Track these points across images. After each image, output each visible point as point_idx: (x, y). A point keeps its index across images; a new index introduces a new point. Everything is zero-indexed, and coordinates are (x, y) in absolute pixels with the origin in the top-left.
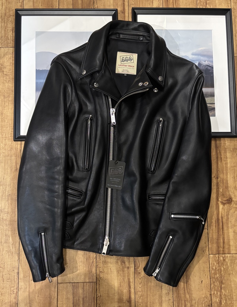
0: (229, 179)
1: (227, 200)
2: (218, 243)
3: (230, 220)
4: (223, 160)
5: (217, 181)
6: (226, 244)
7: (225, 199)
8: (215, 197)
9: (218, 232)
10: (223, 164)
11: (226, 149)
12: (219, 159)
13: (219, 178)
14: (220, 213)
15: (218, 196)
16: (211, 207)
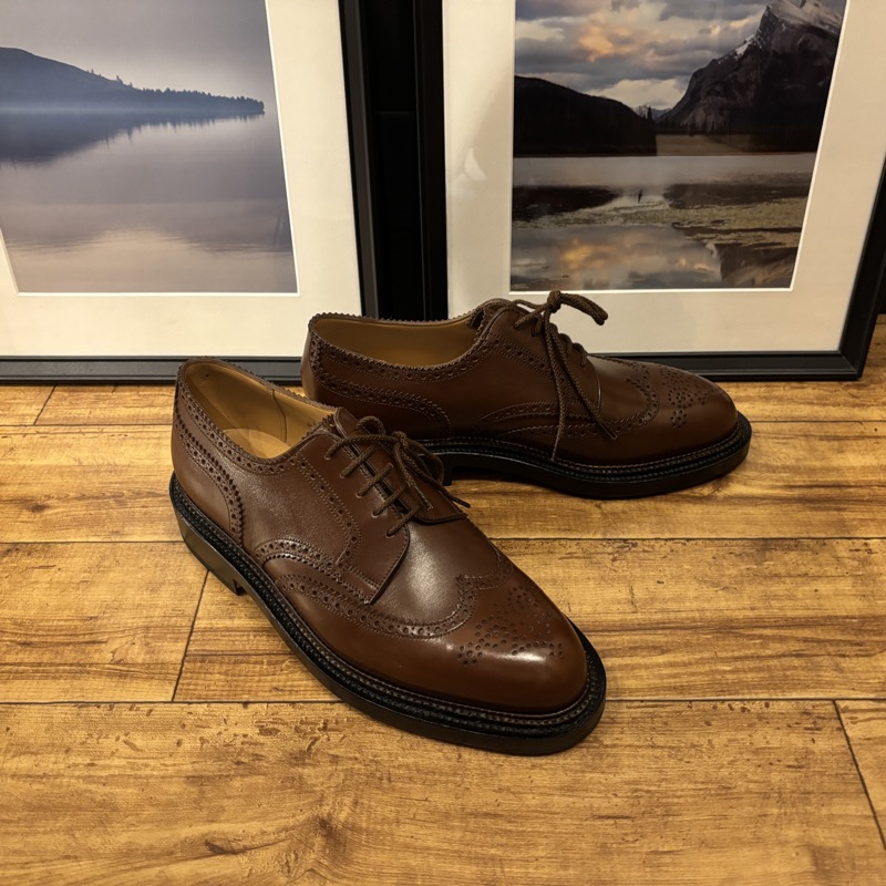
3: (791, 463)
8: (698, 506)
16: (751, 523)
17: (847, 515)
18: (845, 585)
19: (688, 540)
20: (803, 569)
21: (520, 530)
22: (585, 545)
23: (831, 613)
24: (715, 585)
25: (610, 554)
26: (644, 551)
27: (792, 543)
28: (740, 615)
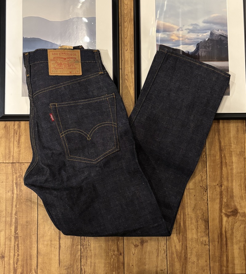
0: (234, 187)
1: (232, 211)
2: (221, 261)
3: (235, 234)
4: (228, 165)
5: (221, 189)
6: (230, 263)
7: (230, 210)
8: (218, 208)
9: (221, 248)
10: (228, 170)
11: (232, 152)
12: (224, 164)
13: (223, 186)
14: (224, 226)
15: (222, 206)
16: (213, 219)
17: (216, 243)
18: (195, 236)
19: (208, 204)
20: (199, 228)
21: (209, 166)
22: (205, 180)
23: (187, 231)
24: (194, 207)
25: (203, 186)
26: (204, 194)
27: (207, 228)
28: (186, 211)
